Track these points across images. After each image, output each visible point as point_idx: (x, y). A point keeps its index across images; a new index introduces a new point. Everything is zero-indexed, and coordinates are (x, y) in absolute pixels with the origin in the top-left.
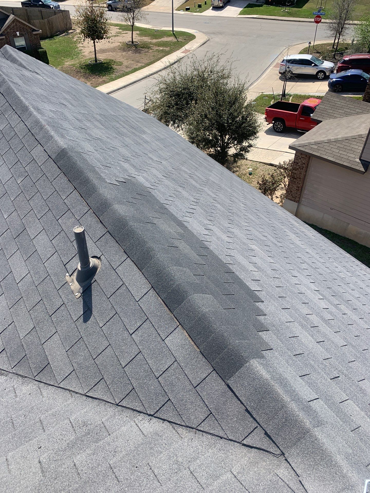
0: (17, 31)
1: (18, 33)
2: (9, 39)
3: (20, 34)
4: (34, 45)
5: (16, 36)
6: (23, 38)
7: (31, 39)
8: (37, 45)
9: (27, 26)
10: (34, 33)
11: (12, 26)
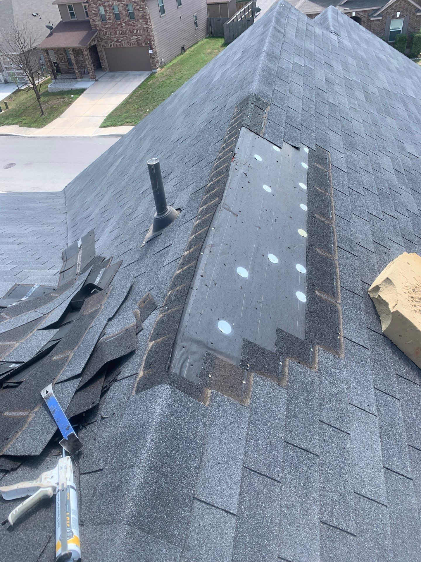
0: (398, 12)
1: (398, 14)
2: (385, 20)
3: (400, 14)
4: (411, 29)
5: (394, 17)
6: (402, 21)
7: (412, 21)
8: (416, 29)
9: (413, 5)
10: (418, 14)
11: (395, 5)
